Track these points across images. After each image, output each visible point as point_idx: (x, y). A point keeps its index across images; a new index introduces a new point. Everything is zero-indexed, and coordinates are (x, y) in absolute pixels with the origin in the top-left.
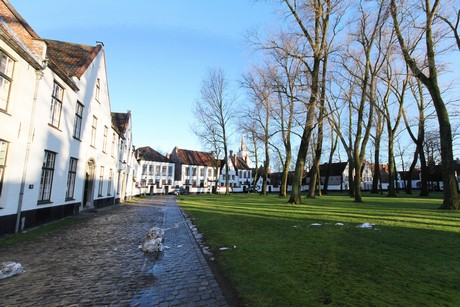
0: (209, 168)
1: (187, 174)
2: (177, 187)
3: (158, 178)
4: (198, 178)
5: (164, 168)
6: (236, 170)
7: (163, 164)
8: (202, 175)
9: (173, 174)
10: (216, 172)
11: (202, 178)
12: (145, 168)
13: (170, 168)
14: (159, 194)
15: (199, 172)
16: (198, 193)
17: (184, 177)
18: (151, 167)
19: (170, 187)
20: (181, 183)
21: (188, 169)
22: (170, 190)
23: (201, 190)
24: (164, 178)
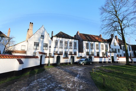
0: (102, 43)
1: (87, 48)
2: (81, 57)
3: (67, 50)
4: (95, 51)
5: (71, 43)
6: (120, 45)
7: (70, 40)
8: (97, 49)
9: (77, 48)
10: (106, 46)
11: (97, 51)
12: (56, 43)
13: (75, 43)
14: (66, 64)
15: (95, 46)
16: (100, 62)
17: (85, 50)
18: (61, 42)
19: (75, 57)
20: (84, 54)
21: (87, 44)
22: (76, 60)
23: (103, 60)
24: (71, 50)
